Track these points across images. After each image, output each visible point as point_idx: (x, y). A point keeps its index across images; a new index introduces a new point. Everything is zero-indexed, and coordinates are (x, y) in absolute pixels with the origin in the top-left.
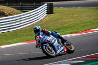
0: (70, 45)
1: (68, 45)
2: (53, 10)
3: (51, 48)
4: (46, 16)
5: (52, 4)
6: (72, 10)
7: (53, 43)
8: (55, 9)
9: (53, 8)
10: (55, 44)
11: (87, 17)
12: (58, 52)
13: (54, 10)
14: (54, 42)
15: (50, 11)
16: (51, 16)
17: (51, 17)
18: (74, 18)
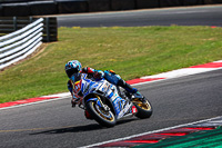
0: (143, 100)
1: (139, 100)
2: (56, 33)
3: (106, 107)
4: (41, 48)
5: (55, 19)
6: (99, 33)
7: (109, 97)
8: (61, 31)
9: (56, 28)
10: (113, 98)
11: (134, 48)
12: (121, 114)
13: (59, 32)
14: (112, 95)
15: (50, 35)
16: (53, 46)
17: (53, 48)
18: (105, 50)
